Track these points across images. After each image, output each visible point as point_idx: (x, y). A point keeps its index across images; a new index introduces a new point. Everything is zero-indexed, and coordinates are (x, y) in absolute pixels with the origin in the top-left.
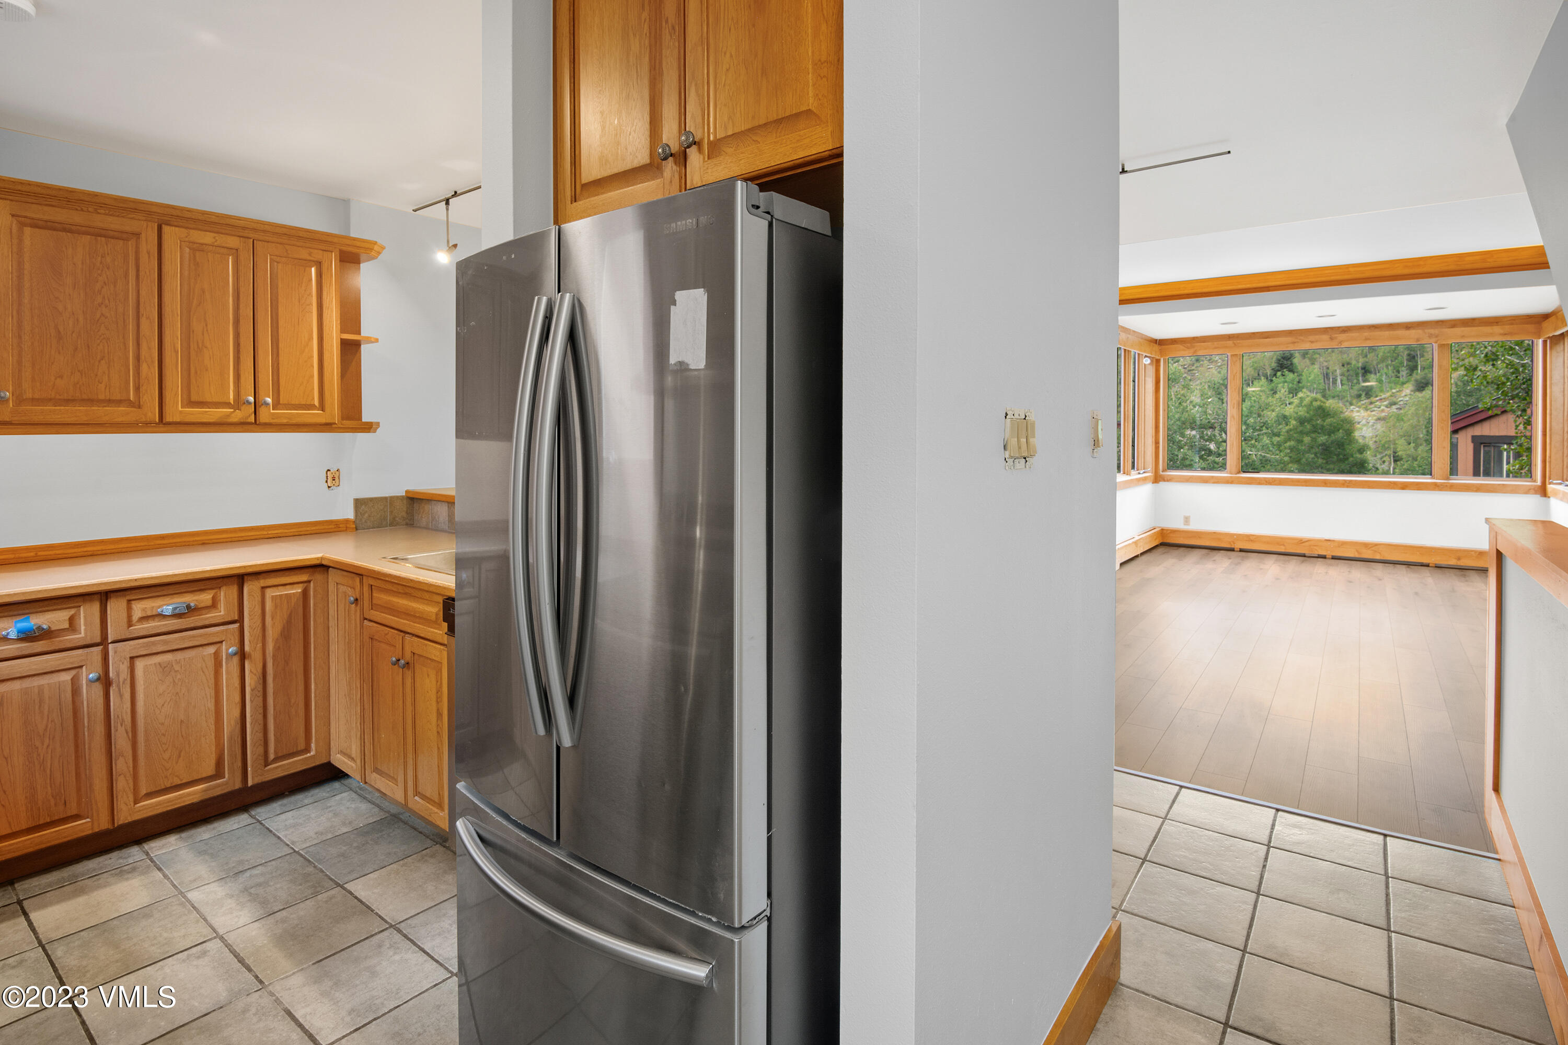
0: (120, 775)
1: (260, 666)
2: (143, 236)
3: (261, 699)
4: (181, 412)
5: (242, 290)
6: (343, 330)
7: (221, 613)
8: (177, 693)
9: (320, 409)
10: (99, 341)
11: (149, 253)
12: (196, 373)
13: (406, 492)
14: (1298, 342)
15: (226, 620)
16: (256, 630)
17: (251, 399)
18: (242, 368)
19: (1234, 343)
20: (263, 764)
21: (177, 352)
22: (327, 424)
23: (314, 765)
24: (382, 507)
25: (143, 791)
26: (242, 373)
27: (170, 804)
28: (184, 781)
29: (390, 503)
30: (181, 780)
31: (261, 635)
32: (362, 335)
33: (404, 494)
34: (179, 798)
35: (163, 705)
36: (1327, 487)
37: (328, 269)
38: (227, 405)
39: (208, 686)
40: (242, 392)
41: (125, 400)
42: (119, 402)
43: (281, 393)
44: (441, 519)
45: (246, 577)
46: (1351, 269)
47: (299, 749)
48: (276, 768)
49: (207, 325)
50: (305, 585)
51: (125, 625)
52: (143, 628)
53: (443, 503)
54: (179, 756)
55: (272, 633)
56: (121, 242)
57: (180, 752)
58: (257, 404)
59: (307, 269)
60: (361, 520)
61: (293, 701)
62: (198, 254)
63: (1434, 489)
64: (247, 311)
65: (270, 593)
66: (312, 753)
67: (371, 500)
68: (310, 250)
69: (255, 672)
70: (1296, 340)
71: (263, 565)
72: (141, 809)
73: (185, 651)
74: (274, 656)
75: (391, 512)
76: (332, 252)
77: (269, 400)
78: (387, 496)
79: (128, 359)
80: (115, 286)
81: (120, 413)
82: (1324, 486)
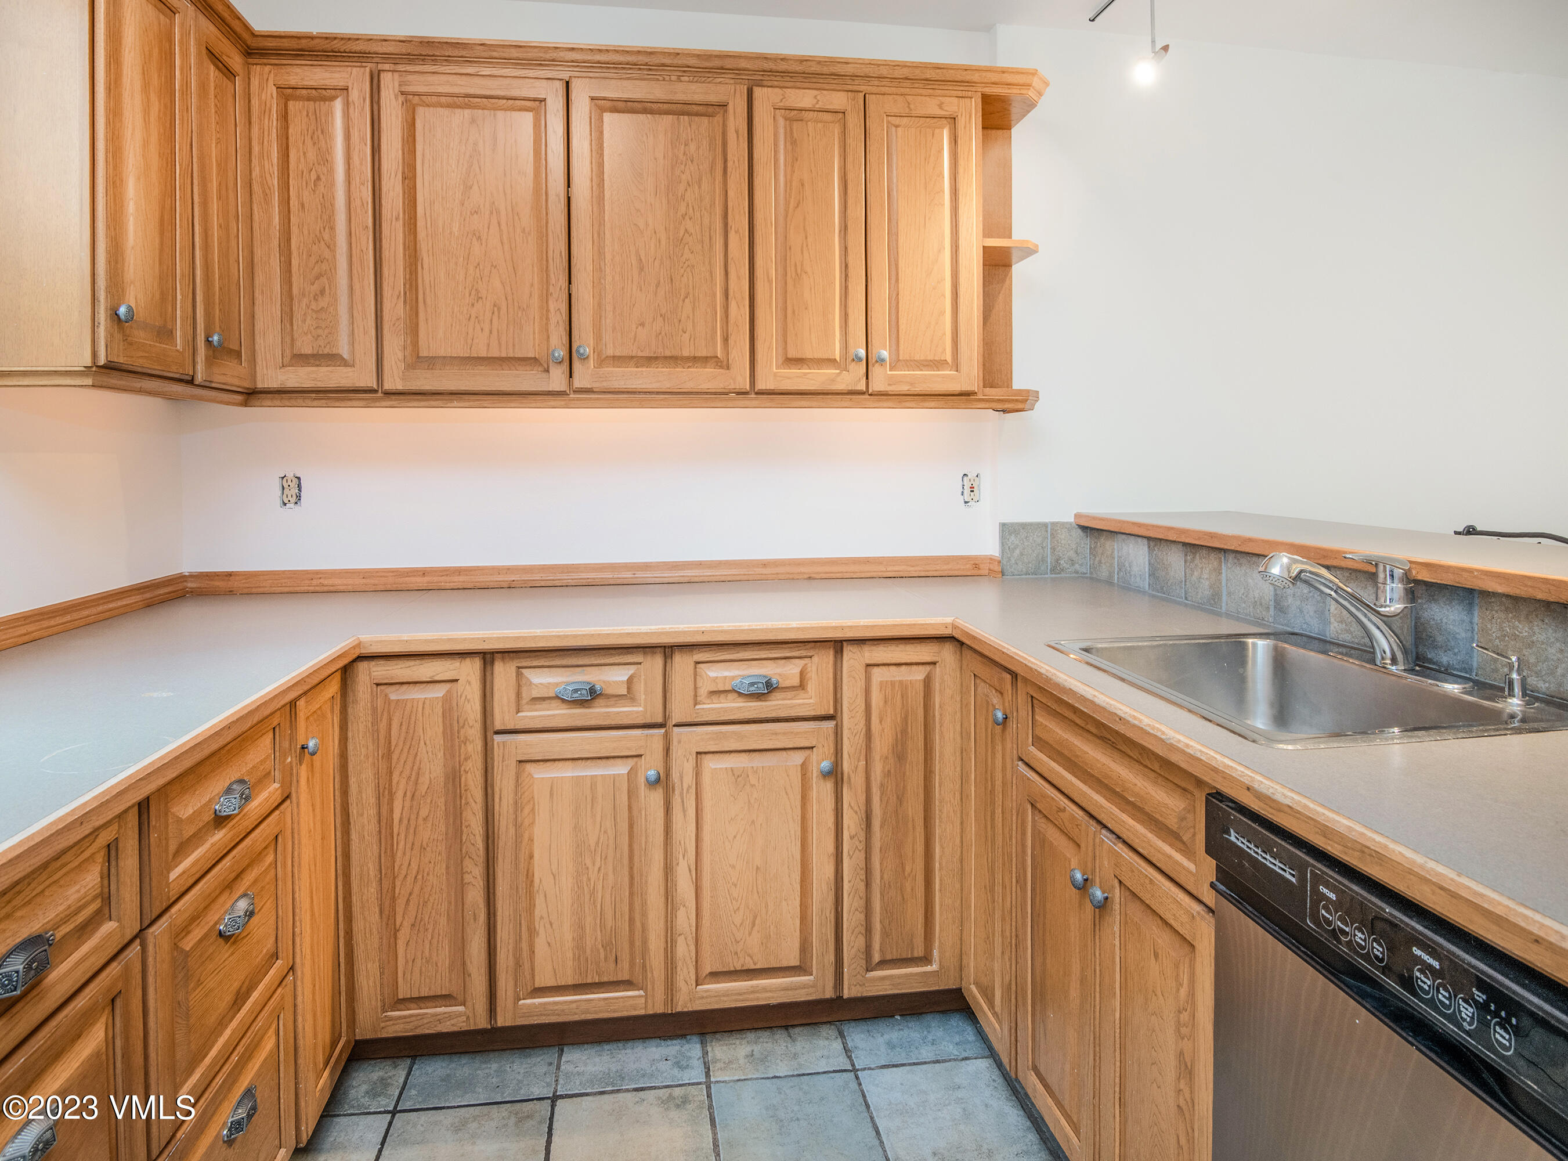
0: (680, 935)
1: (862, 798)
2: (730, 107)
3: (862, 855)
4: (775, 374)
5: (850, 176)
6: (987, 233)
7: (811, 701)
8: (753, 822)
9: (954, 368)
10: (682, 271)
11: (737, 132)
12: (794, 312)
13: (1077, 516)
15: (819, 713)
16: (857, 737)
17: (862, 353)
18: (850, 303)
20: (865, 967)
21: (770, 282)
22: (962, 394)
23: (937, 988)
24: (1039, 540)
25: (708, 969)
26: (850, 311)
27: (741, 997)
28: (758, 966)
29: (1052, 534)
30: (755, 964)
31: (864, 746)
32: (1014, 237)
33: (1072, 520)
34: (753, 992)
35: (735, 837)
37: (965, 128)
38: (831, 362)
39: (793, 817)
40: (851, 341)
41: (711, 357)
42: (704, 360)
43: (901, 342)
44: (1135, 569)
45: (845, 644)
47: (916, 955)
48: (883, 978)
49: (806, 238)
50: (928, 668)
51: (692, 702)
52: (713, 709)
53: (1140, 540)
54: (754, 925)
55: (882, 746)
56: (705, 120)
57: (755, 917)
58: (869, 360)
59: (937, 131)
60: (1009, 560)
61: (908, 869)
62: (795, 125)
64: (857, 212)
65: (877, 674)
66: (934, 967)
67: (1024, 526)
68: (940, 98)
69: (856, 808)
71: (867, 627)
72: (705, 995)
73: (764, 753)
74: (882, 785)
75: (1053, 549)
76: (971, 98)
77: (885, 354)
78: (1047, 520)
79: (714, 295)
80: (700, 187)
81: (704, 378)
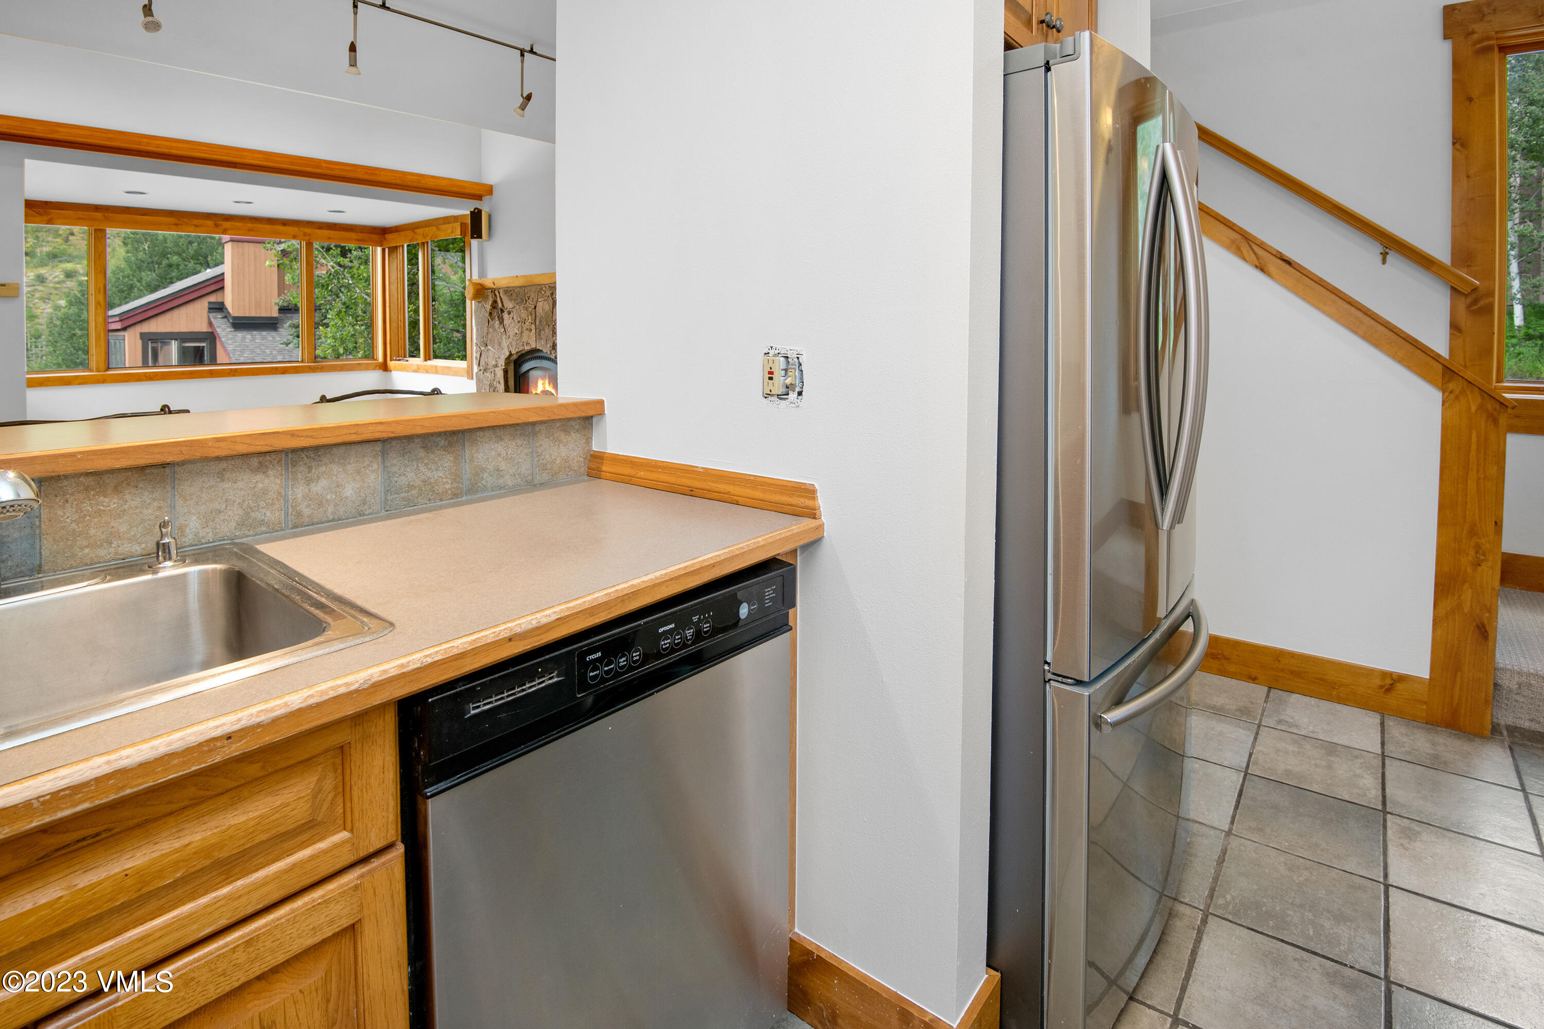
14: (181, 224)
19: (105, 216)
36: (213, 377)
46: (323, 165)
63: (308, 372)
70: (180, 222)
82: (210, 377)
